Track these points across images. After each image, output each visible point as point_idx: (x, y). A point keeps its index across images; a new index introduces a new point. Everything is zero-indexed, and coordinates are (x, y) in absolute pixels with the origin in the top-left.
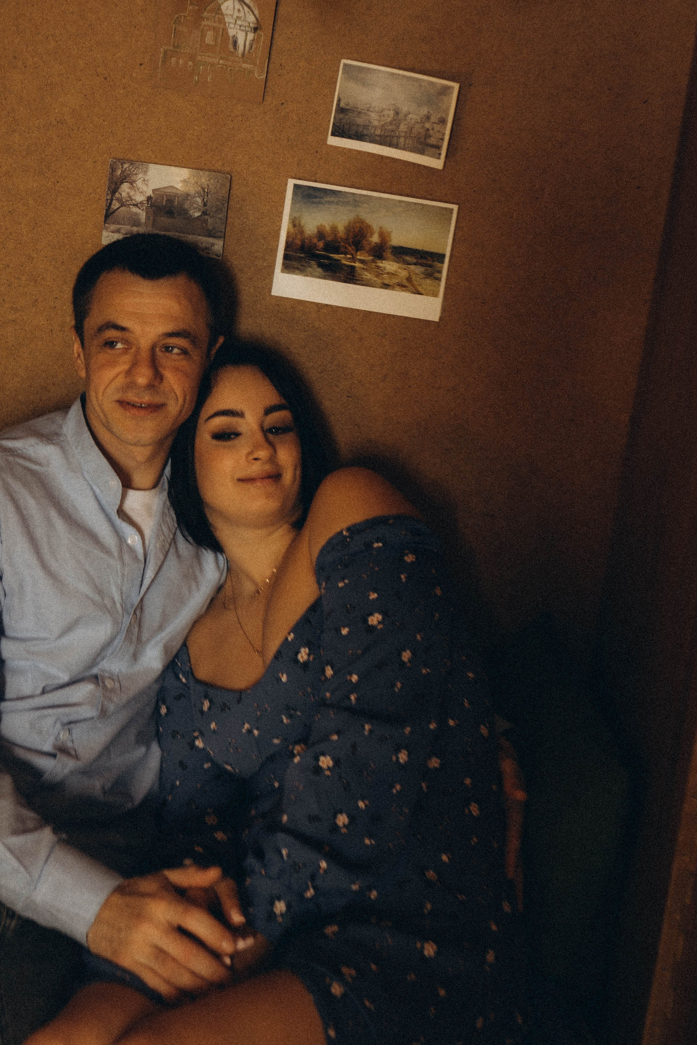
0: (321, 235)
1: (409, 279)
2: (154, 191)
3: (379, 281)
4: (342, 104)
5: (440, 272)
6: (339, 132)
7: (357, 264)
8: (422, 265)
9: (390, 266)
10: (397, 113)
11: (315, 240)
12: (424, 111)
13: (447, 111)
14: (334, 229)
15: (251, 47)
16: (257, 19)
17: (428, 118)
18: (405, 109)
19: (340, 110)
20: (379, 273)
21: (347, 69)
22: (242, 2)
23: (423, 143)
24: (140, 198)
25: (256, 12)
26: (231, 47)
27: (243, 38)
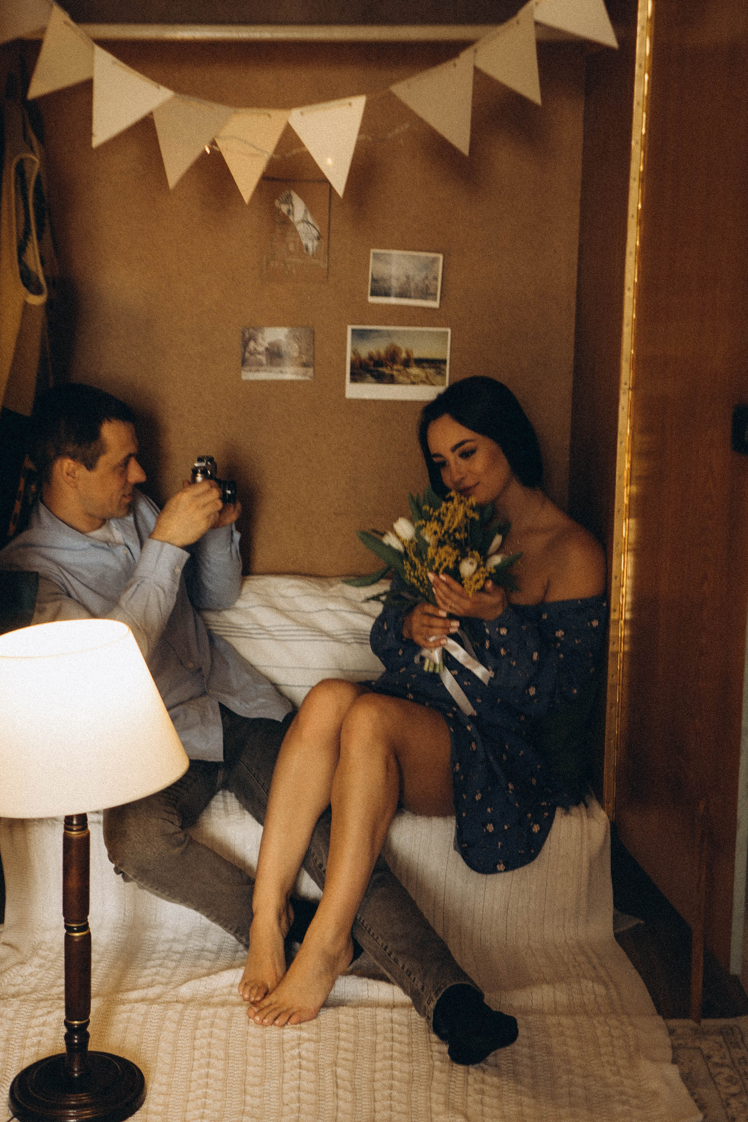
0: (371, 357)
1: (427, 377)
2: (269, 344)
3: (409, 381)
4: (375, 277)
5: (444, 370)
6: (374, 293)
7: (395, 373)
8: (433, 367)
9: (414, 371)
10: (408, 277)
11: (367, 361)
12: (423, 275)
13: (438, 272)
14: (379, 353)
15: (317, 248)
16: (319, 233)
17: (427, 278)
18: (412, 274)
19: (374, 280)
20: (408, 375)
21: (375, 255)
22: (308, 223)
23: (426, 293)
24: (261, 349)
25: (318, 229)
26: (305, 252)
27: (311, 245)
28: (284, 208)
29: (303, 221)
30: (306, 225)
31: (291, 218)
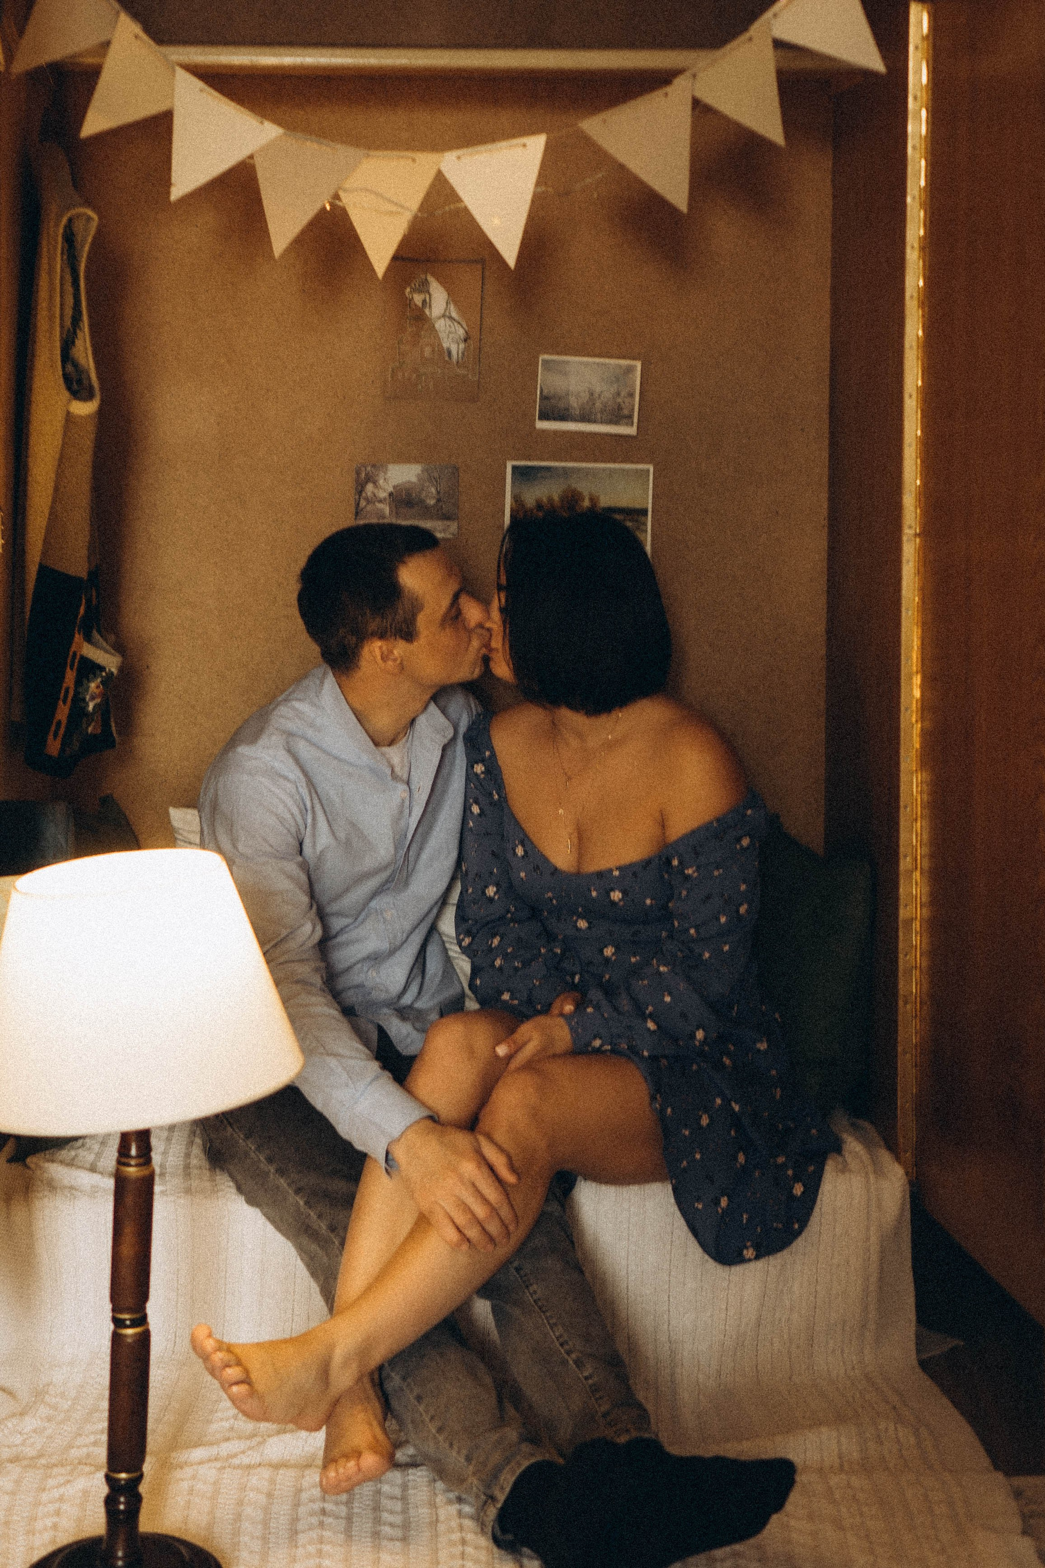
0: (539, 506)
2: (394, 487)
4: (545, 392)
5: (646, 525)
6: (544, 416)
10: (592, 394)
12: (613, 389)
13: (633, 386)
14: (550, 499)
15: (463, 354)
16: (466, 332)
17: (619, 394)
18: (598, 389)
19: (544, 398)
21: (545, 362)
22: (451, 318)
23: (617, 416)
24: (382, 495)
25: (465, 326)
26: (447, 358)
27: (456, 349)
28: (418, 299)
29: (444, 316)
30: (448, 322)
31: (427, 311)
